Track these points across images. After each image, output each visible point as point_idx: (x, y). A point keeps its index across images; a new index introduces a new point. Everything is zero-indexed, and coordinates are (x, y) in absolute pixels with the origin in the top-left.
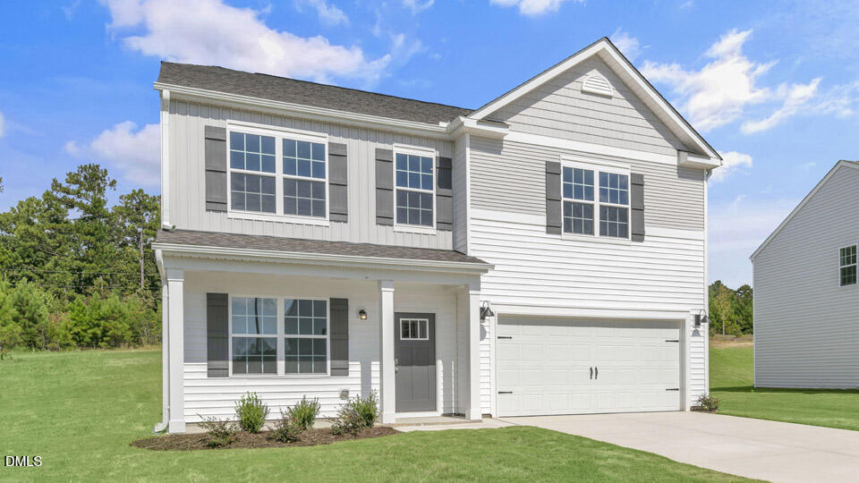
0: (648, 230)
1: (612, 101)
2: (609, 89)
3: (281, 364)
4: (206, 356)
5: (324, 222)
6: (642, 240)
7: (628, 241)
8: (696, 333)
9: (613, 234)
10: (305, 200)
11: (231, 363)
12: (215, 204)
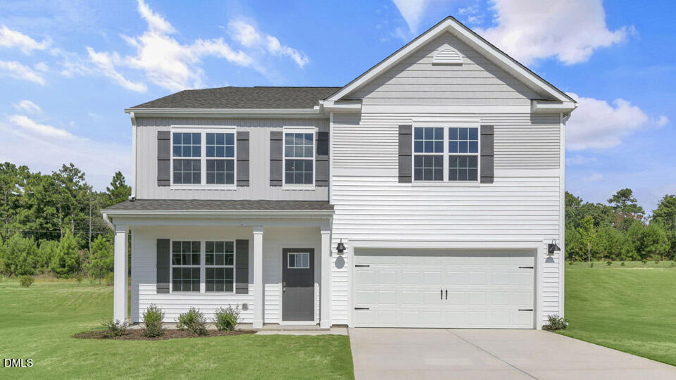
0: (497, 172)
3: (203, 286)
4: (156, 280)
5: (233, 187)
6: (492, 182)
7: (478, 183)
8: (550, 260)
9: (463, 178)
10: (220, 173)
11: (171, 285)
12: (163, 181)
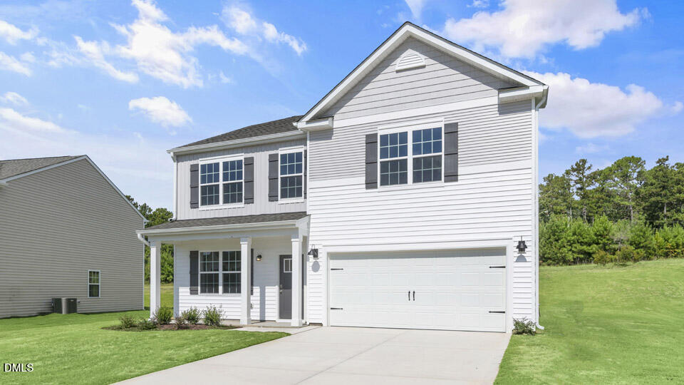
0: (461, 170)
1: (427, 69)
2: (421, 59)
3: (221, 288)
4: (189, 283)
5: (242, 205)
6: (457, 180)
7: (442, 183)
8: (521, 259)
9: (427, 179)
10: (233, 194)
11: (199, 288)
12: (194, 205)
